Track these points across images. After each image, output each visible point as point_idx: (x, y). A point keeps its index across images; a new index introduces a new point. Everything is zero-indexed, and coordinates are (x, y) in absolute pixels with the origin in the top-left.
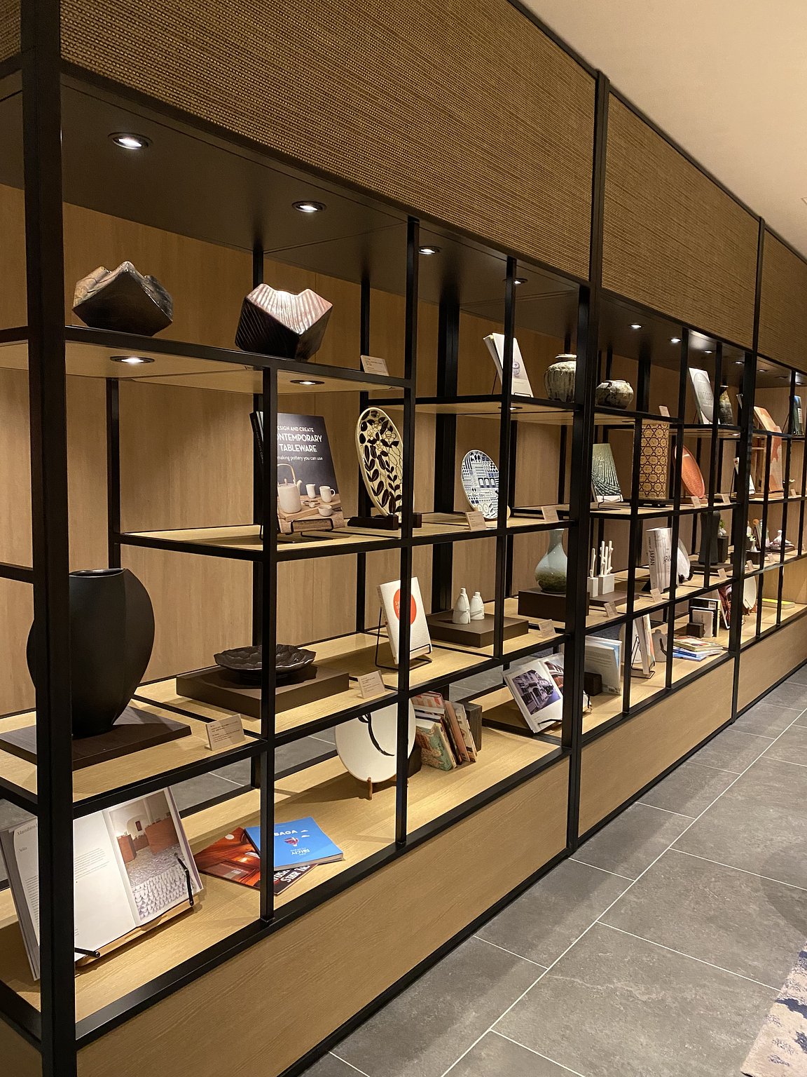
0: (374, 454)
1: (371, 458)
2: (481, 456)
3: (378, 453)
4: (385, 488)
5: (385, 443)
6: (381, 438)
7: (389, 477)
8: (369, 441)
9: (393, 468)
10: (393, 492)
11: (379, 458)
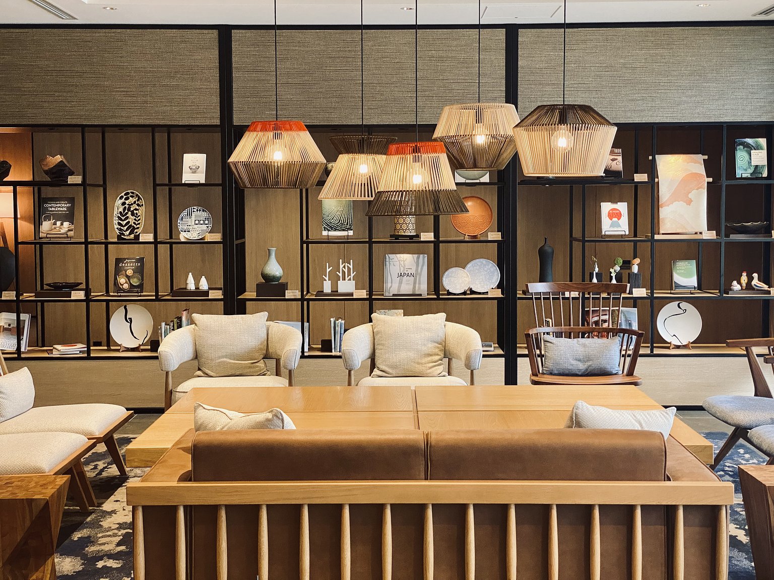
0: (129, 210)
1: (126, 211)
2: (202, 210)
3: (132, 209)
4: (130, 224)
5: (138, 205)
6: (137, 203)
7: (135, 219)
8: (128, 205)
9: (139, 216)
10: (135, 226)
11: (132, 212)
